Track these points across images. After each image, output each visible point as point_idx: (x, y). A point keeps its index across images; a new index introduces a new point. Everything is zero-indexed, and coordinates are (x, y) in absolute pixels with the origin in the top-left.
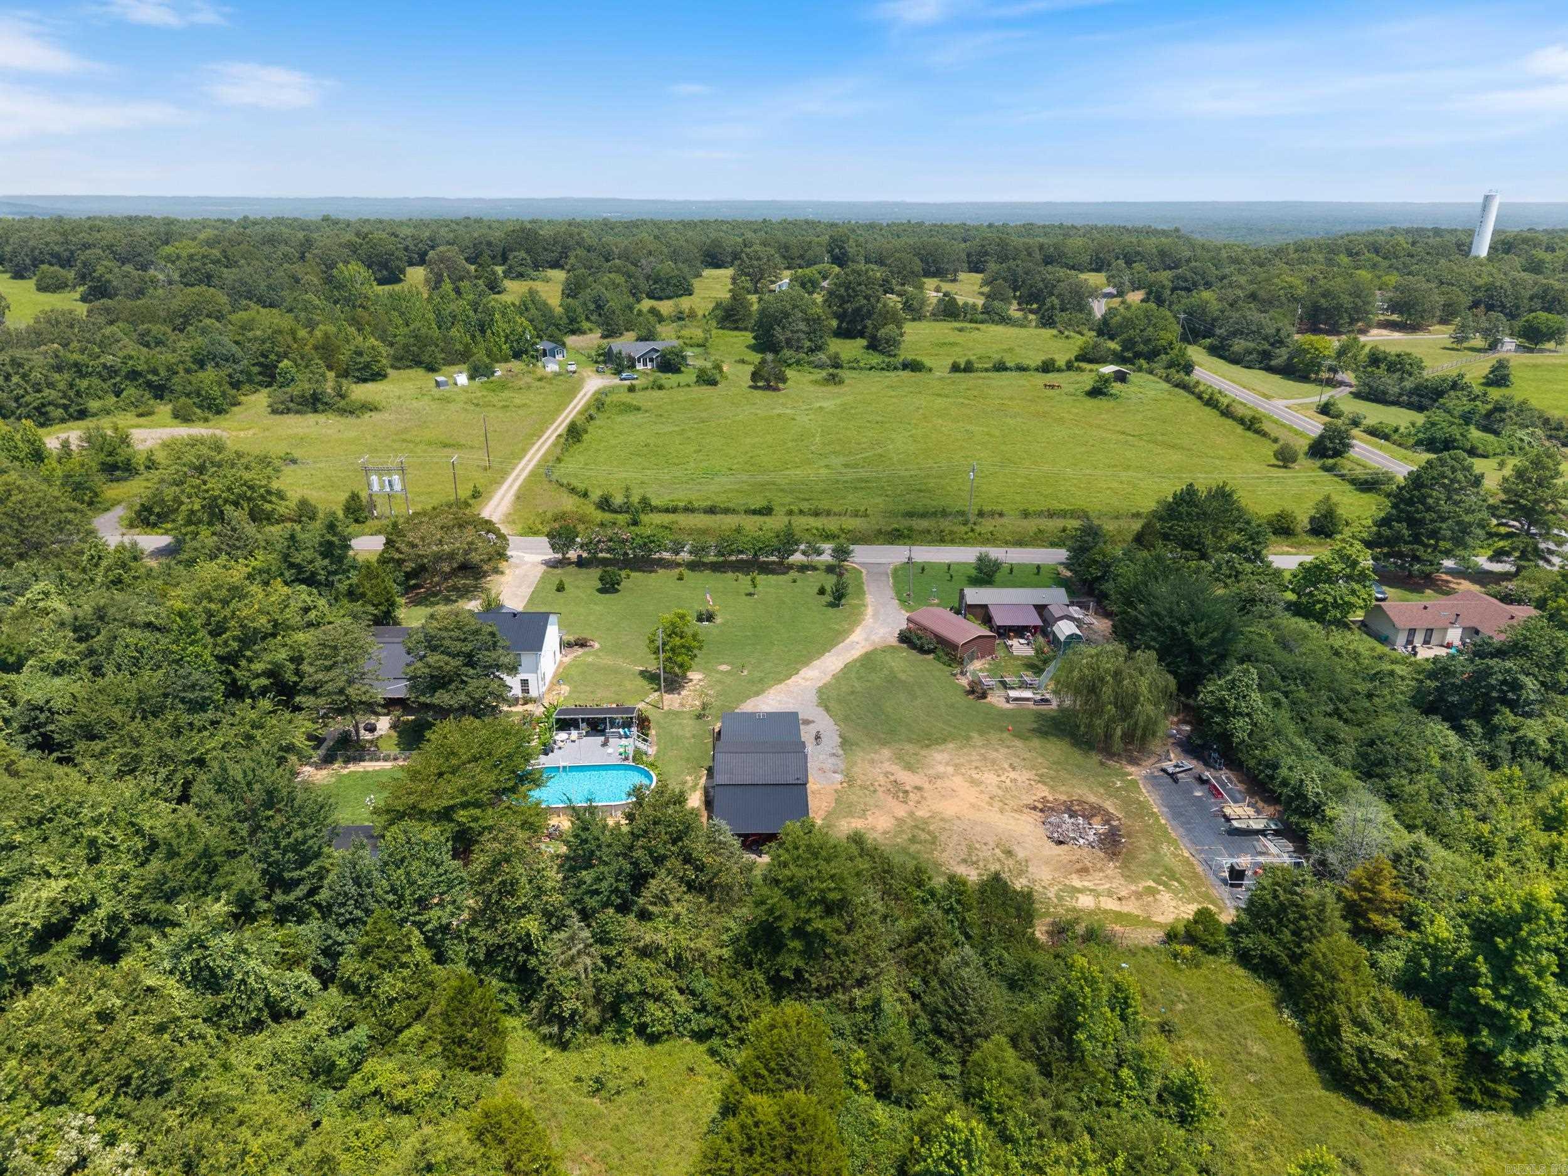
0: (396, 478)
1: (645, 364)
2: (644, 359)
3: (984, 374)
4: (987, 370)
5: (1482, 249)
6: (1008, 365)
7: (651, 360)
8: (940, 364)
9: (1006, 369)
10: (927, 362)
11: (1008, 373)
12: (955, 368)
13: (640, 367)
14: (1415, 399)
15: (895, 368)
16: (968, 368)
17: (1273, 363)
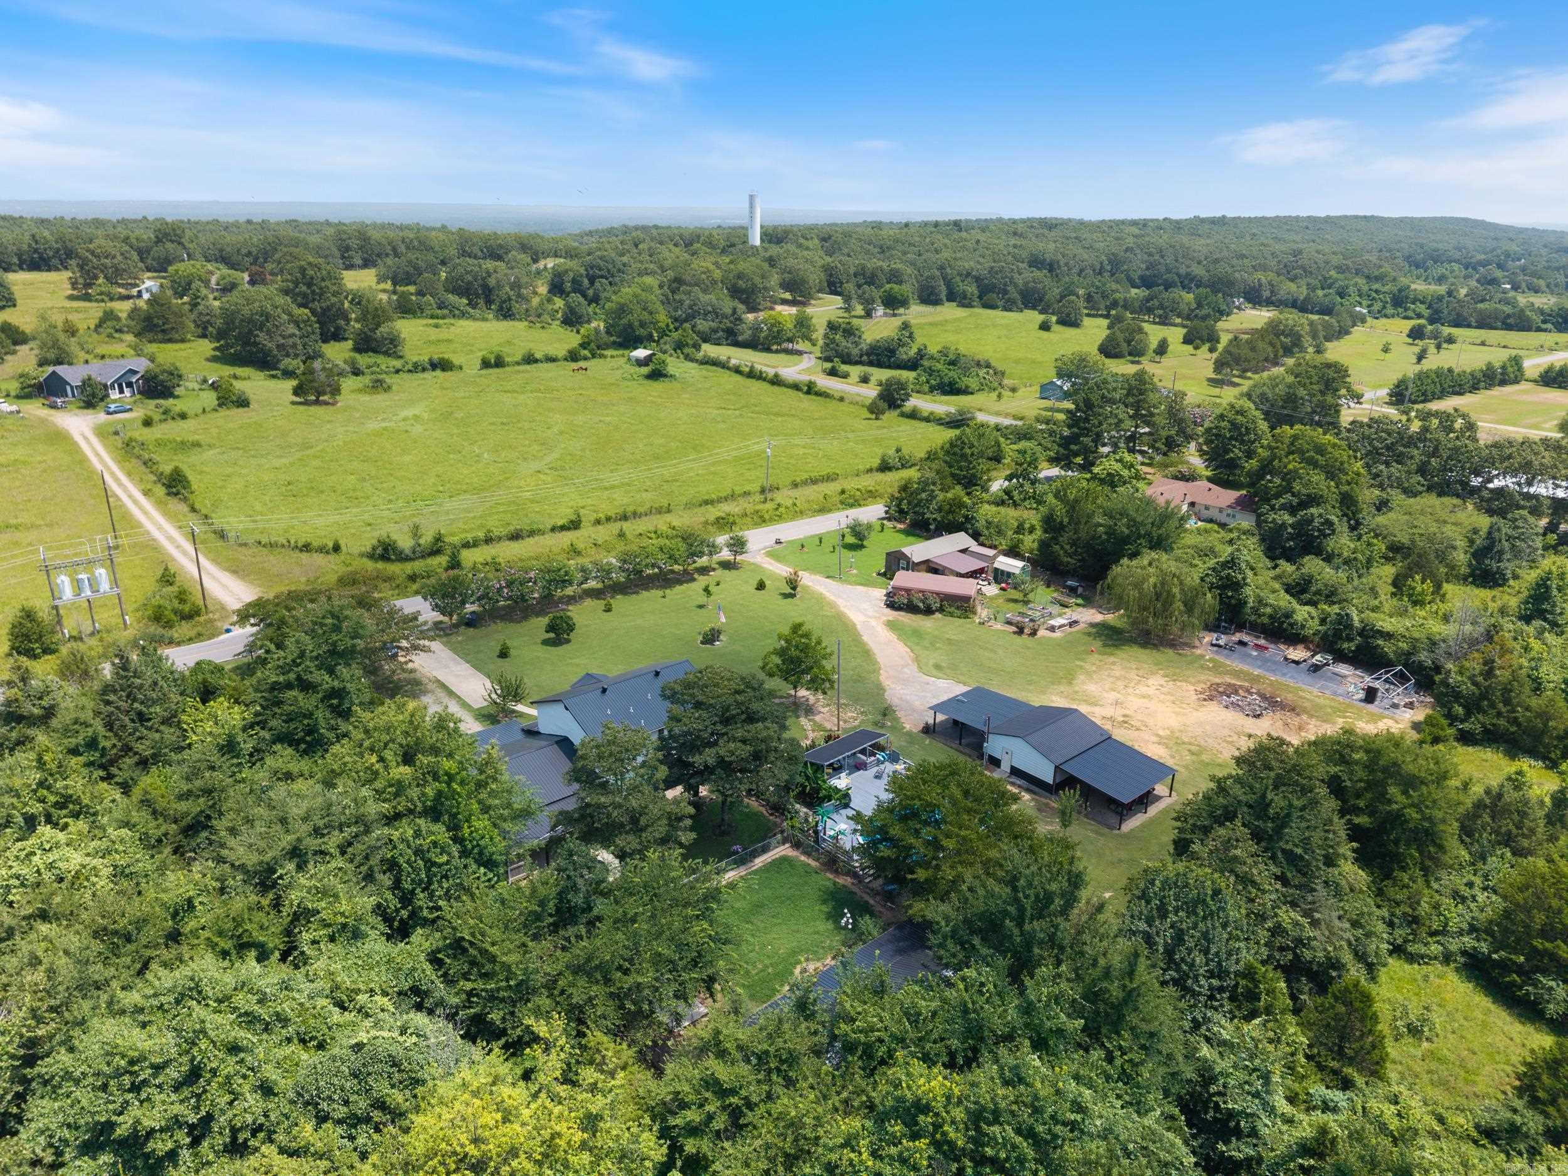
0: (102, 573)
1: (121, 391)
2: (121, 384)
3: (517, 368)
4: (518, 363)
5: (756, 240)
6: (538, 356)
7: (130, 385)
8: (470, 362)
9: (536, 361)
10: (456, 360)
11: (540, 365)
12: (486, 364)
13: (114, 395)
14: (872, 358)
15: (424, 370)
16: (499, 363)
17: (740, 338)
